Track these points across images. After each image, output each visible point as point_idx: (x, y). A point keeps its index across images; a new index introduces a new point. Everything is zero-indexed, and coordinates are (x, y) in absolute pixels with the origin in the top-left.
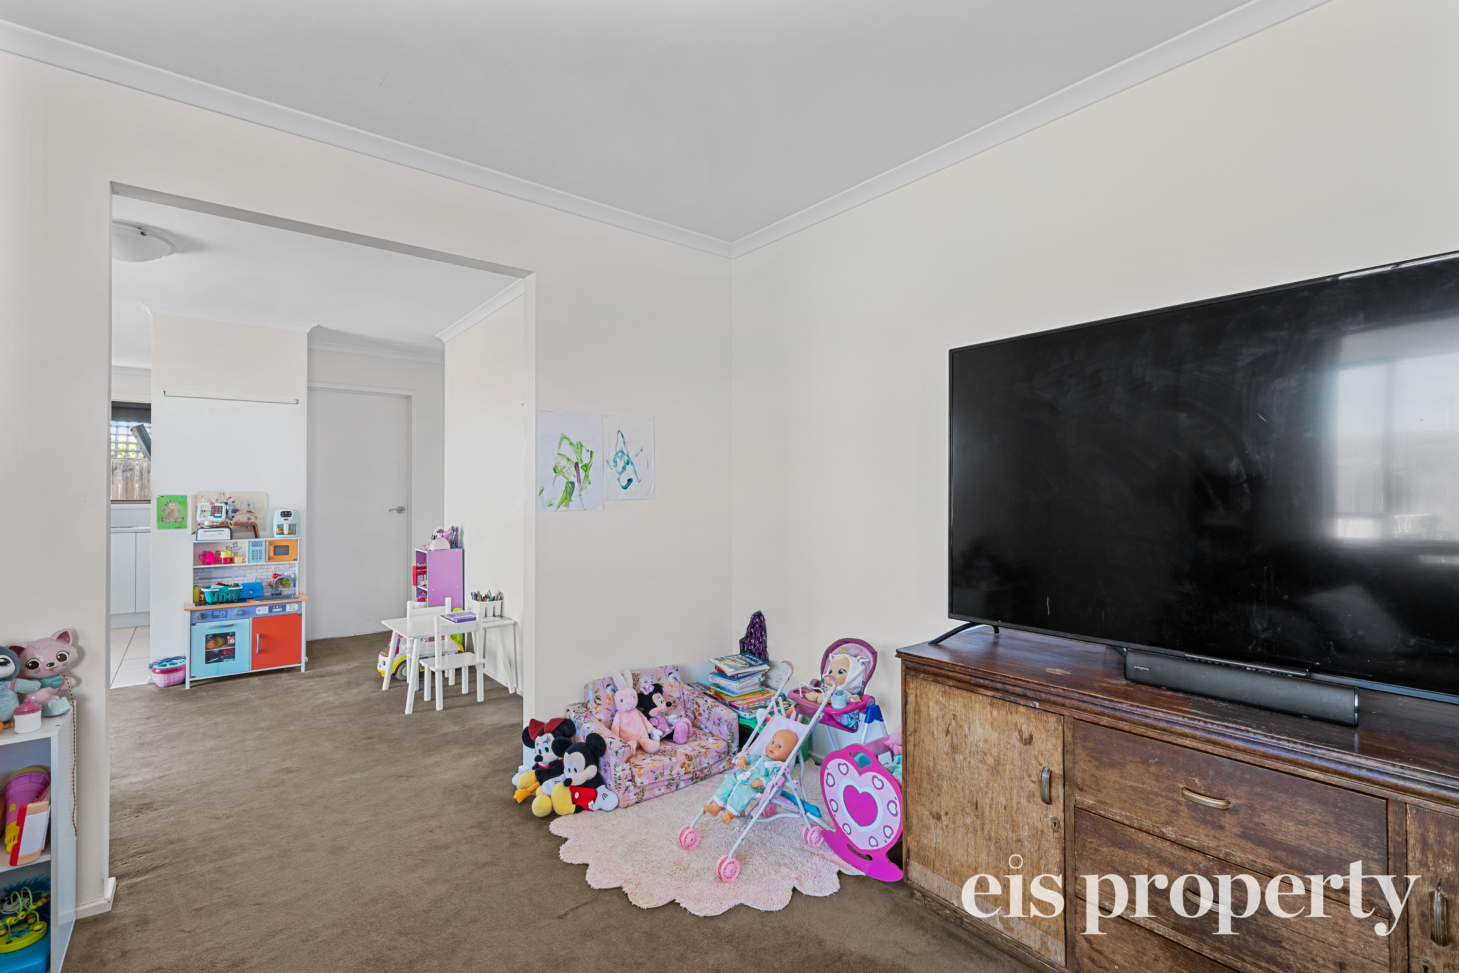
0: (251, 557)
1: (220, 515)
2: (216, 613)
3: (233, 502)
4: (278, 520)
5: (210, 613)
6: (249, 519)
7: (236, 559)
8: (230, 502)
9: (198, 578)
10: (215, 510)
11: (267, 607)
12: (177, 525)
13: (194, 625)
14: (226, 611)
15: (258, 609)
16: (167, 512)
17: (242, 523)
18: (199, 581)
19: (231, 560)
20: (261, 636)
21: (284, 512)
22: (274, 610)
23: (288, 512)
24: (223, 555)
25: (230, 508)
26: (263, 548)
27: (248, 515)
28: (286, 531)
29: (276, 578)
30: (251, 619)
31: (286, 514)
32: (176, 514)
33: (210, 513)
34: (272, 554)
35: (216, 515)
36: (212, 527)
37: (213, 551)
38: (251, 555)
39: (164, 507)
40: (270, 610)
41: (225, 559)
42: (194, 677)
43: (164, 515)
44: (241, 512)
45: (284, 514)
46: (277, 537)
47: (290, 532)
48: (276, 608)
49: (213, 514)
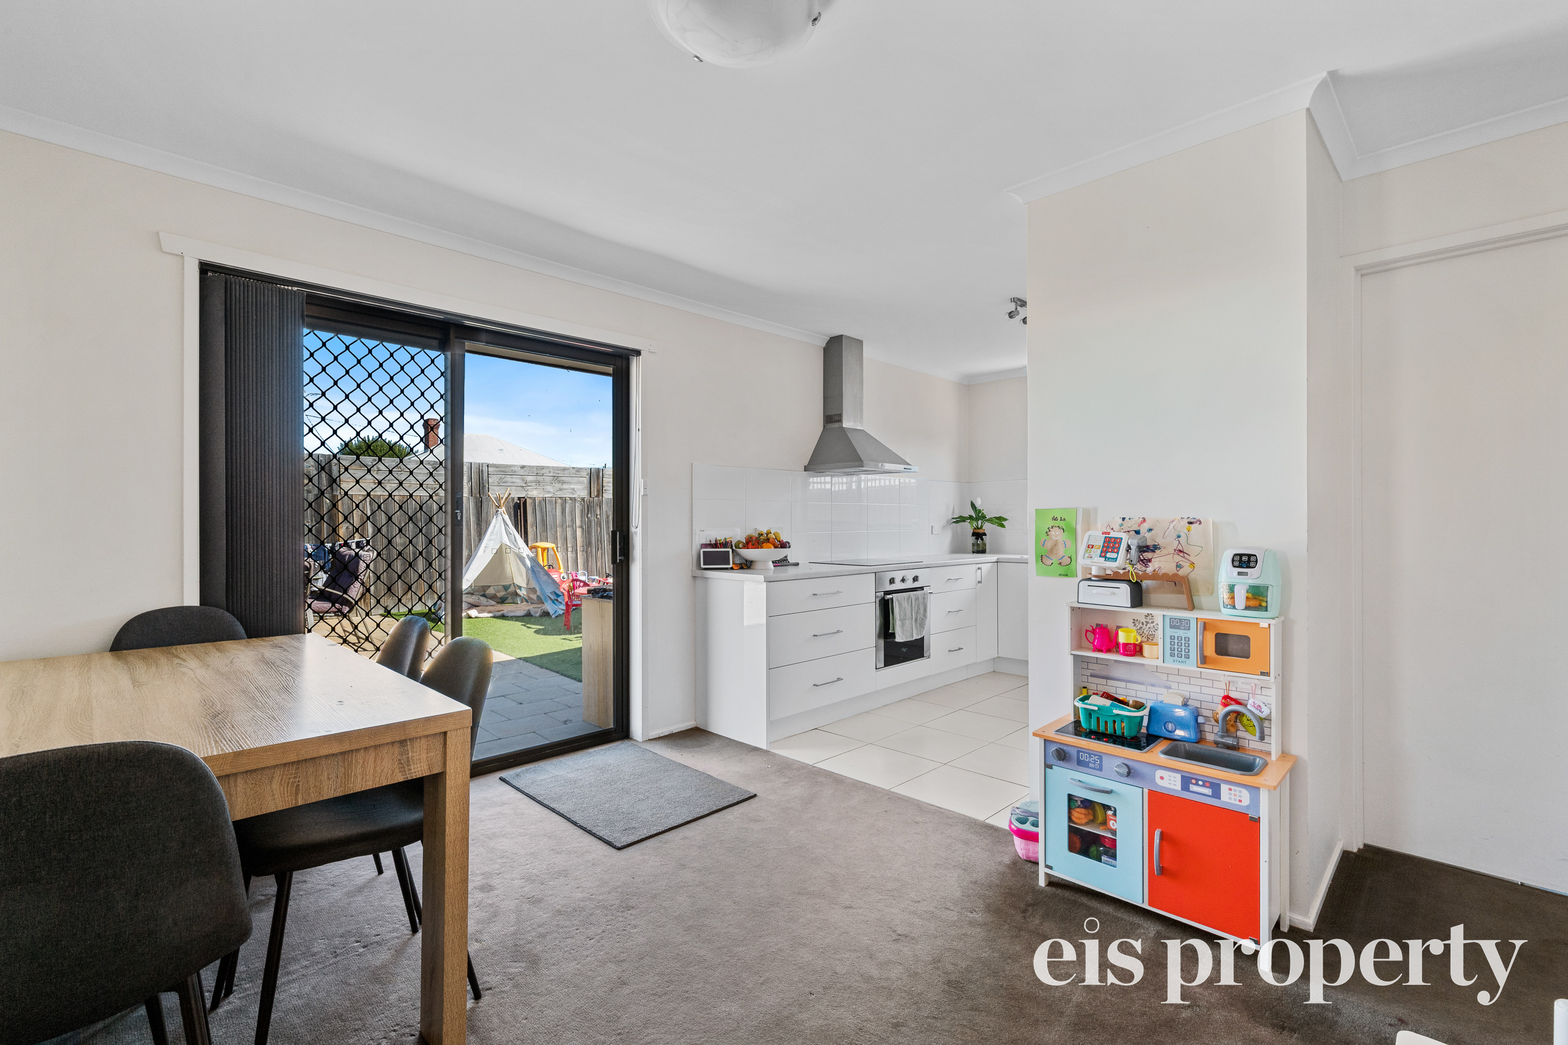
0: (1168, 652)
1: (1115, 555)
2: (1084, 757)
3: (1150, 530)
4: (1226, 573)
5: (1073, 752)
6: (1179, 566)
7: (1146, 648)
8: (1144, 529)
9: (1088, 672)
10: (1110, 545)
11: (1178, 777)
12: (1062, 570)
13: (1050, 767)
14: (1101, 758)
15: (1159, 773)
16: (1049, 545)
17: (1165, 575)
18: (1091, 679)
19: (1135, 650)
20: (1163, 836)
21: (1241, 555)
22: (1193, 788)
23: (1249, 556)
24: (1122, 638)
25: (1134, 543)
26: (1192, 634)
27: (1178, 558)
28: (1241, 601)
29: (1226, 705)
30: (1146, 791)
31: (1244, 561)
32: (1061, 551)
33: (1099, 551)
34: (1210, 650)
35: (1109, 555)
36: (1104, 579)
37: (1111, 626)
38: (1168, 646)
39: (1044, 537)
40: (1185, 786)
41: (1125, 645)
42: (1050, 868)
43: (1044, 551)
44: (1164, 552)
45: (1240, 561)
46: (1226, 614)
47: (1252, 603)
48: (1197, 784)
49: (1103, 555)
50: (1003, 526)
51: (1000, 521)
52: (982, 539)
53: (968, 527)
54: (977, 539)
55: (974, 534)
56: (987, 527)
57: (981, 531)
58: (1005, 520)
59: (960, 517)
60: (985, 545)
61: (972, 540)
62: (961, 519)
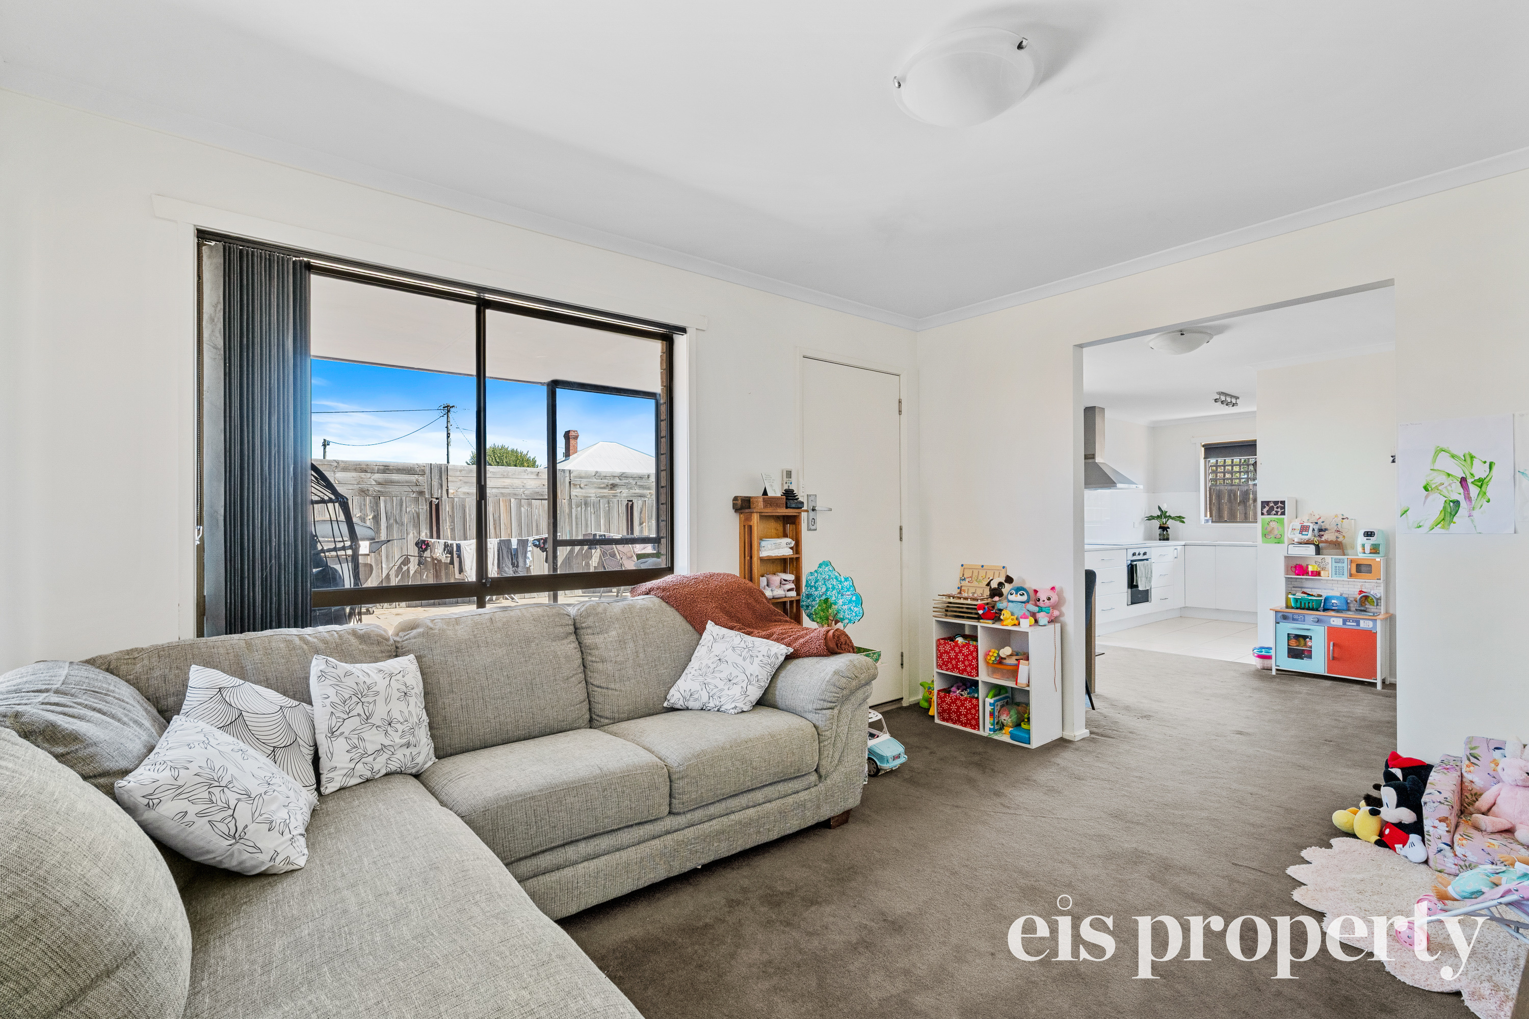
0: (1334, 573)
1: (1307, 533)
2: (1296, 617)
3: (1323, 522)
4: (1361, 539)
5: (1290, 615)
6: (1337, 537)
7: (1322, 573)
8: (1320, 522)
9: (1291, 586)
10: (1304, 529)
11: (1341, 620)
12: (1276, 540)
13: (1278, 623)
14: (1304, 616)
15: (1332, 619)
16: (1269, 529)
17: (1331, 541)
18: (1293, 589)
19: (1318, 574)
20: (1334, 645)
21: (1368, 532)
22: (1348, 623)
23: (1371, 532)
24: (1310, 569)
25: (1316, 527)
26: (1345, 565)
27: (1337, 534)
28: (1368, 550)
29: (1360, 594)
30: (1326, 627)
31: (1369, 534)
32: (1276, 532)
33: (1299, 531)
34: (1354, 571)
35: (1303, 533)
36: (1300, 543)
37: (1304, 565)
38: (1334, 570)
39: (1266, 525)
40: (1344, 623)
41: (1312, 572)
42: (1279, 666)
43: (1266, 532)
44: (1329, 531)
45: (1367, 534)
46: (1361, 556)
47: (1372, 551)
48: (1349, 622)
49: (1301, 532)
50: (1183, 522)
51: (1180, 519)
52: (1167, 531)
53: (1156, 523)
54: (1164, 531)
55: (1160, 528)
56: (1170, 523)
57: (1166, 526)
58: (1184, 518)
59: (1151, 516)
60: (1168, 535)
61: (1159, 531)
62: (1151, 518)
